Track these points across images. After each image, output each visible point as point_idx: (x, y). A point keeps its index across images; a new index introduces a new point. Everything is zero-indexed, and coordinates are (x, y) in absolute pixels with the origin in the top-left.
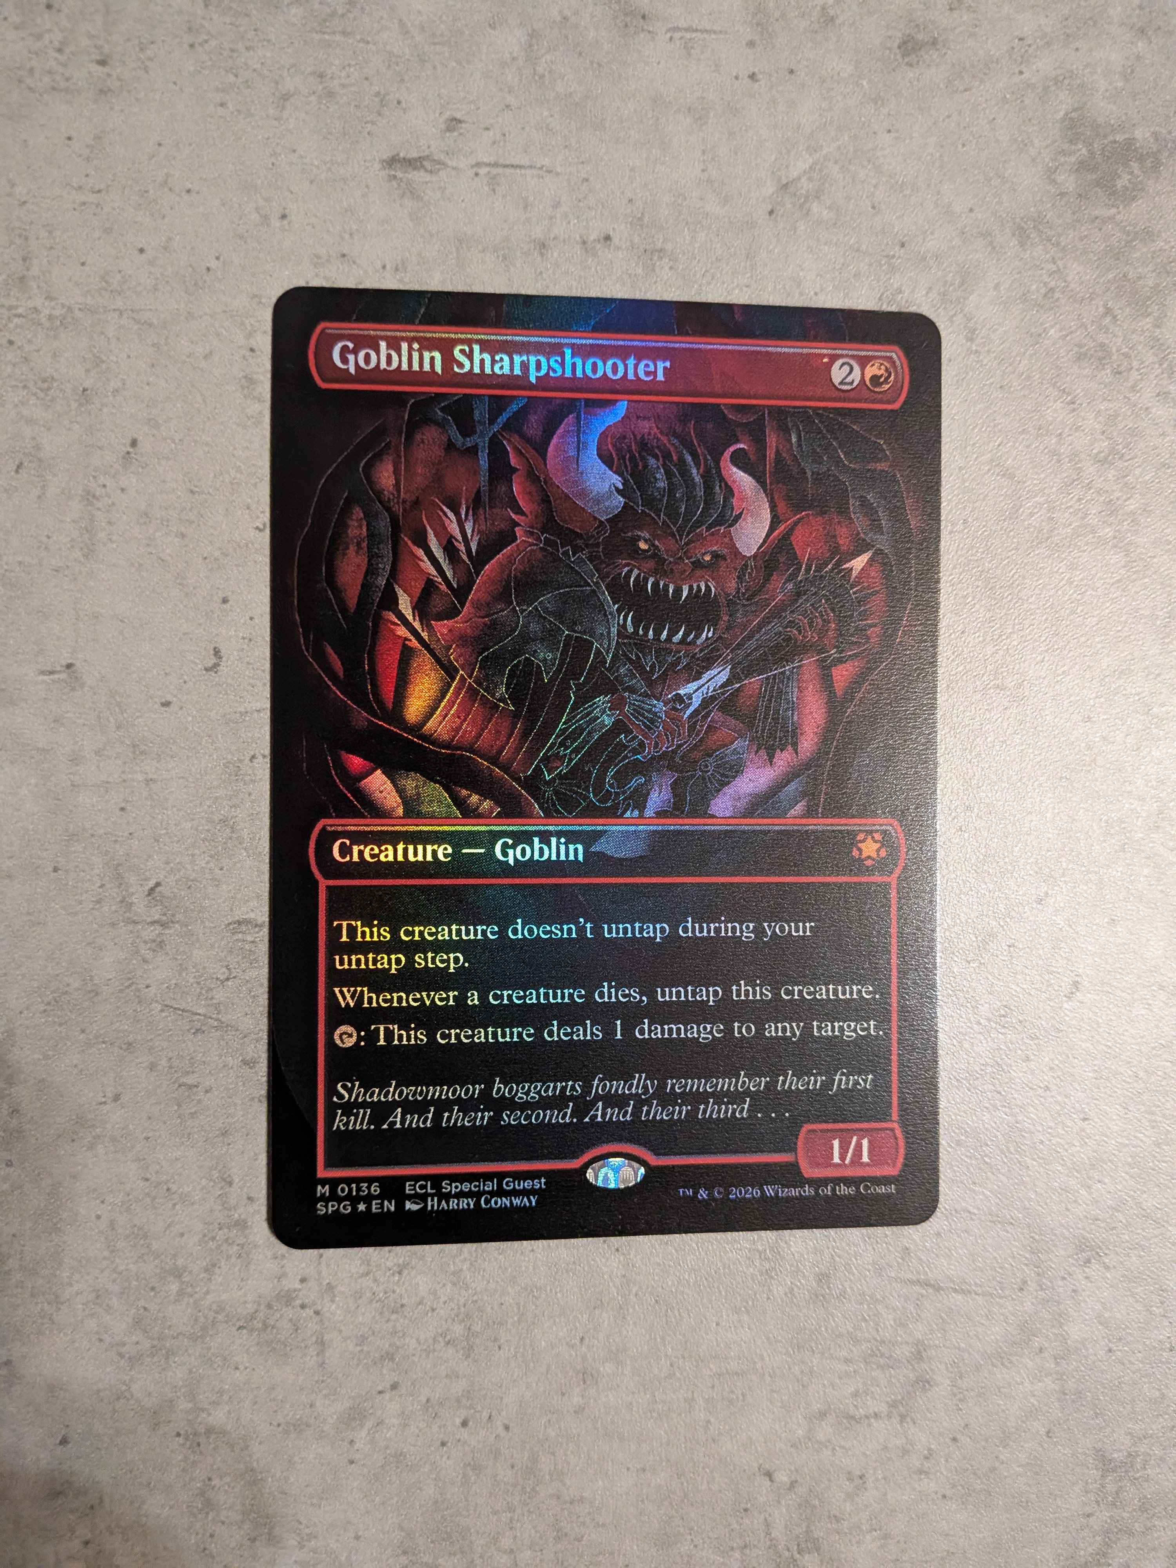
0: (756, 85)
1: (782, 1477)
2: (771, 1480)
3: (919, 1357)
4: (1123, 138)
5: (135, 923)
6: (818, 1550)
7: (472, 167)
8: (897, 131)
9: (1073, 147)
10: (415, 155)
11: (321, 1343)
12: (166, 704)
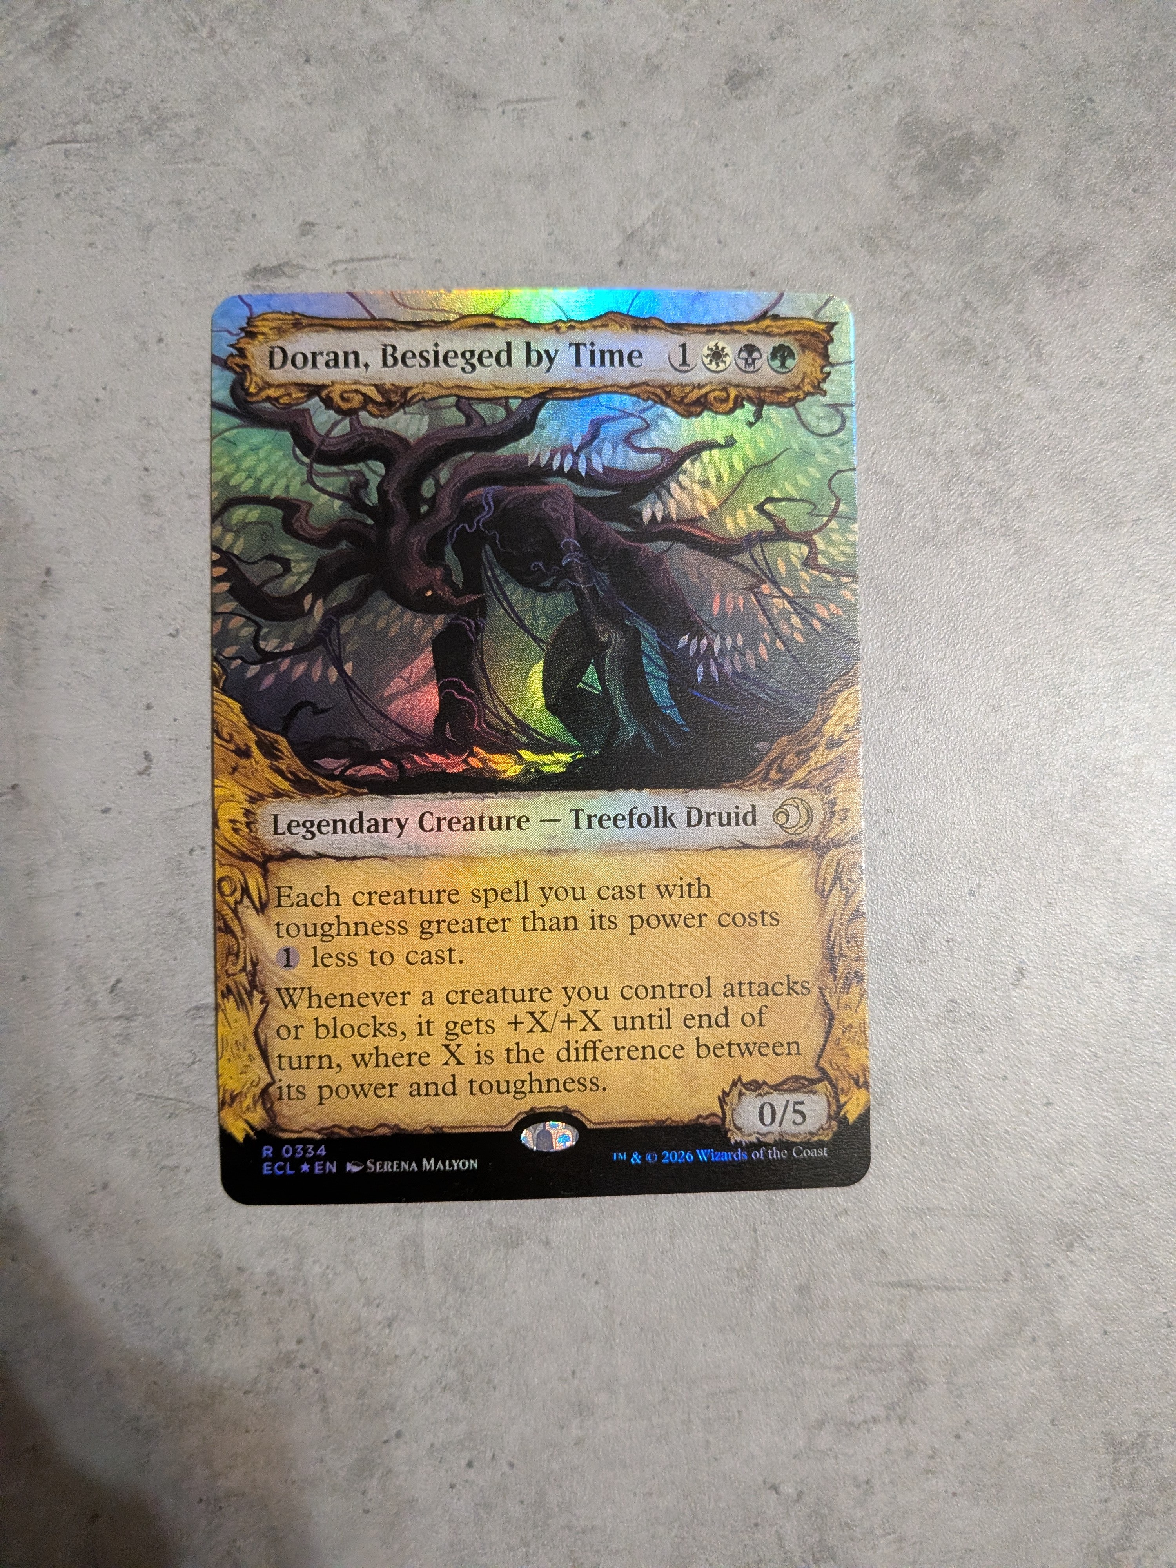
0: (591, 143)
1: (789, 1490)
2: (777, 1493)
3: (910, 1357)
4: (961, 133)
5: (102, 1019)
6: (833, 1559)
7: (330, 265)
8: (734, 164)
9: (911, 152)
10: (275, 263)
11: (324, 1400)
12: (106, 811)
